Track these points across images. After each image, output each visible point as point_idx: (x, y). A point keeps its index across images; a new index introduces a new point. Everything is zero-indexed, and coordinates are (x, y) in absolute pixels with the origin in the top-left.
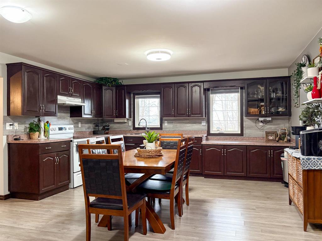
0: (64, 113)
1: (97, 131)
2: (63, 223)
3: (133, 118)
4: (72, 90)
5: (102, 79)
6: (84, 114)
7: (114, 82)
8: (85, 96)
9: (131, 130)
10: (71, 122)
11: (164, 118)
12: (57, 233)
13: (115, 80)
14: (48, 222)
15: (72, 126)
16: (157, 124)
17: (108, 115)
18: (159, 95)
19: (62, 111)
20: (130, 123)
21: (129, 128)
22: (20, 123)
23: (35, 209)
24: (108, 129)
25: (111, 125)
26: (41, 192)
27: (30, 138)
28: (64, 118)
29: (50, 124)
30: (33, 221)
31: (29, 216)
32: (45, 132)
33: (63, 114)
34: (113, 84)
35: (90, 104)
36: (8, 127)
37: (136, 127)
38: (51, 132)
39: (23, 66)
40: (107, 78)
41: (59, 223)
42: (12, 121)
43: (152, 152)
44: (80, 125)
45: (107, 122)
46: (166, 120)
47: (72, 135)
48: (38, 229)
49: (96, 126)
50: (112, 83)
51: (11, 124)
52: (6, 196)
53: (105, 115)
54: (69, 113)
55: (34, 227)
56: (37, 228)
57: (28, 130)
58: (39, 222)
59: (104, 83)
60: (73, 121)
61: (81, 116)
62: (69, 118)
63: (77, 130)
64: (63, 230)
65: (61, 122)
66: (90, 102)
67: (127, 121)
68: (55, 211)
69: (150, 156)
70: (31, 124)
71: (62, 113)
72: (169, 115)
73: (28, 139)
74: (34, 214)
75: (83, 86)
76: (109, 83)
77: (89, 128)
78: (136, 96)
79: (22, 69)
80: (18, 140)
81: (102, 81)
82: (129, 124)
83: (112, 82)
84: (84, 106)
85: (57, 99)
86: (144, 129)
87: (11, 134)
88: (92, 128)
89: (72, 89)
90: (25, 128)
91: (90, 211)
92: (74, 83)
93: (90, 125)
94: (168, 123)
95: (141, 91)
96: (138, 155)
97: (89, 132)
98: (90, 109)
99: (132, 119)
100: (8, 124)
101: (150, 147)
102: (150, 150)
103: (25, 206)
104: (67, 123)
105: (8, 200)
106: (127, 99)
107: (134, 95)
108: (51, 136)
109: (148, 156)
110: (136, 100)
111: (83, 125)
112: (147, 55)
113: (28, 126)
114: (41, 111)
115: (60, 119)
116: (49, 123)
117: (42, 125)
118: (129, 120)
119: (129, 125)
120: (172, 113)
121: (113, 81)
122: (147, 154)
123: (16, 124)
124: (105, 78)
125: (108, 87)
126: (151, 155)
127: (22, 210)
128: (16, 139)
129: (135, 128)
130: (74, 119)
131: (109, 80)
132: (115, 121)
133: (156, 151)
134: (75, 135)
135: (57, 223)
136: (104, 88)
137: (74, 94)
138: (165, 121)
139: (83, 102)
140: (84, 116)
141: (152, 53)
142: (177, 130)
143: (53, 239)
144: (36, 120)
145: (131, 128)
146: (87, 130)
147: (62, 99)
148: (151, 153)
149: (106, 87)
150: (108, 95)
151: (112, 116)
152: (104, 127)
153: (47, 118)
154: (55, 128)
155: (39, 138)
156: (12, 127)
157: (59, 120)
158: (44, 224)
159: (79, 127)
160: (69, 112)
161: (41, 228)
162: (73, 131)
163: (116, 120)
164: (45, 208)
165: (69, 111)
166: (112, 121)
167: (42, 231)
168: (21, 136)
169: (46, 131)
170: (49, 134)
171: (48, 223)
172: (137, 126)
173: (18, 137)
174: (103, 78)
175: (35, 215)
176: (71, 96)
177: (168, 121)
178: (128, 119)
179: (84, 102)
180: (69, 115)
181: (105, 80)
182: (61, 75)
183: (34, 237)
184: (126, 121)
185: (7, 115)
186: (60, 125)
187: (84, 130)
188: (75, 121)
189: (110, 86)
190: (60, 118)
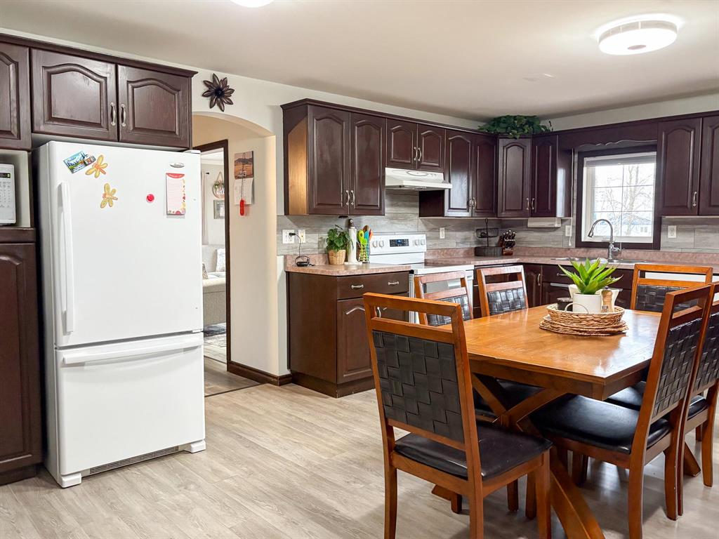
0: (405, 206)
1: (485, 248)
2: (362, 465)
3: (575, 217)
4: (419, 154)
5: (497, 121)
6: (450, 208)
7: (527, 126)
8: (451, 166)
9: (569, 249)
10: (422, 227)
11: (667, 217)
12: (340, 487)
13: (531, 120)
14: (334, 455)
15: (423, 237)
16: (645, 233)
17: (511, 210)
18: (655, 153)
19: (400, 203)
20: (569, 230)
21: (565, 242)
22: (311, 230)
23: (324, 416)
24: (511, 245)
25: (520, 235)
26: (341, 381)
27: (329, 262)
28: (404, 218)
29: (370, 233)
30: (308, 446)
31: (307, 432)
32: (359, 249)
33: (403, 210)
34: (526, 131)
35: (465, 185)
36: (287, 240)
37: (583, 240)
38: (373, 251)
39: (309, 106)
40: (511, 117)
41: (355, 463)
42: (295, 226)
43: (587, 321)
44: (442, 234)
45: (511, 227)
46: (673, 223)
47: (422, 258)
48: (309, 468)
49: (482, 237)
50: (524, 130)
51: (293, 232)
52: (282, 378)
53: (504, 209)
54: (416, 207)
55: (304, 460)
56: (309, 463)
57: (326, 245)
58: (318, 451)
59: (504, 131)
60: (426, 225)
61: (443, 215)
62: (417, 217)
63: (435, 244)
64: (355, 482)
65: (399, 226)
66: (465, 179)
67: (560, 225)
68: (358, 429)
69: (581, 332)
70: (332, 232)
71: (400, 206)
72: (682, 209)
73: (326, 263)
74: (318, 428)
75: (448, 142)
76: (514, 129)
77: (465, 240)
78: (586, 159)
79: (307, 115)
80: (303, 266)
81: (498, 126)
82: (567, 231)
83: (522, 126)
84: (450, 190)
85: (384, 177)
86: (604, 245)
87: (292, 253)
88: (472, 240)
89: (421, 150)
90: (319, 242)
91: (395, 462)
92: (425, 136)
93: (467, 234)
94: (678, 231)
95: (599, 146)
96: (549, 326)
97: (465, 251)
98: (466, 195)
99: (573, 219)
100: (286, 233)
101: (586, 305)
102: (584, 315)
103: (307, 407)
104: (413, 230)
105: (287, 387)
106: (561, 167)
107: (582, 155)
108: (371, 259)
109: (575, 333)
110: (585, 169)
111: (452, 233)
112: (601, 39)
113: (325, 236)
114: (347, 204)
115: (396, 221)
116: (369, 230)
117: (353, 234)
118: (566, 223)
119: (567, 235)
120: (692, 203)
121: (526, 124)
122: (575, 325)
123: (302, 234)
124: (505, 117)
125: (513, 140)
126: (585, 328)
127: (300, 415)
128: (300, 265)
129: (579, 244)
130: (429, 220)
131: (516, 122)
132: (530, 225)
133: (601, 320)
134: (430, 258)
135: (351, 461)
136: (502, 142)
137: (425, 163)
138: (670, 227)
139: (447, 180)
140: (448, 213)
141: (615, 31)
142: (708, 251)
143: (329, 500)
144: (343, 223)
145: (571, 244)
146: (461, 246)
147: (396, 176)
148: (584, 322)
149: (506, 141)
150: (512, 161)
151: (520, 211)
152: (502, 238)
153: (366, 220)
154: (383, 242)
155: (346, 263)
156: (295, 239)
157: (393, 223)
158: (326, 458)
159: (441, 237)
160: (418, 204)
161: (315, 466)
162: (424, 248)
163: (533, 223)
164: (341, 419)
165: (416, 201)
166: (523, 225)
167: (315, 475)
168: (312, 257)
169: (362, 247)
170: (369, 255)
171: (333, 458)
172: (585, 238)
173: (305, 260)
174: (500, 118)
175: (318, 432)
176: (418, 167)
177: (680, 226)
178: (562, 221)
179: (450, 182)
180: (417, 211)
181: (504, 122)
182: (393, 119)
183: (295, 486)
184: (556, 225)
185: (283, 214)
186: (394, 233)
187: (452, 244)
188: (432, 226)
189: (518, 137)
190: (394, 218)
